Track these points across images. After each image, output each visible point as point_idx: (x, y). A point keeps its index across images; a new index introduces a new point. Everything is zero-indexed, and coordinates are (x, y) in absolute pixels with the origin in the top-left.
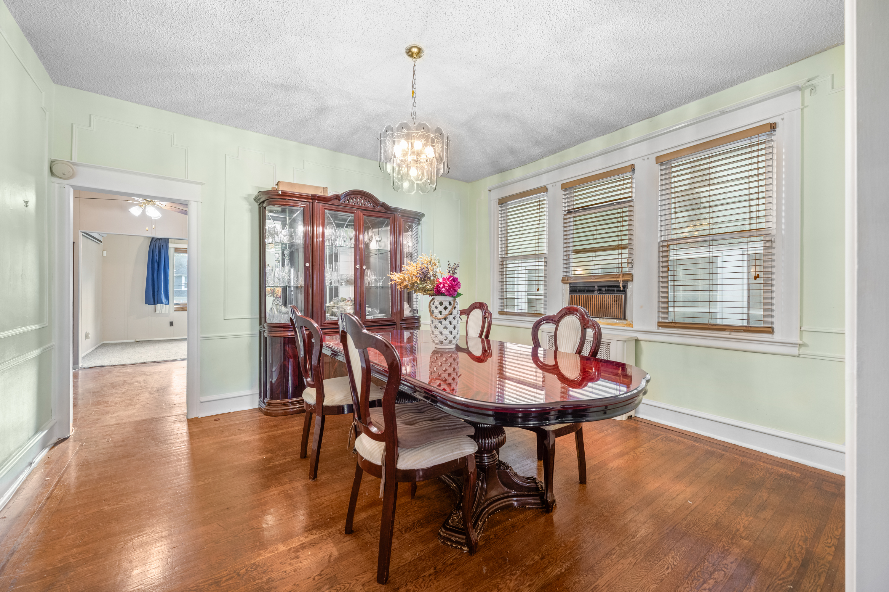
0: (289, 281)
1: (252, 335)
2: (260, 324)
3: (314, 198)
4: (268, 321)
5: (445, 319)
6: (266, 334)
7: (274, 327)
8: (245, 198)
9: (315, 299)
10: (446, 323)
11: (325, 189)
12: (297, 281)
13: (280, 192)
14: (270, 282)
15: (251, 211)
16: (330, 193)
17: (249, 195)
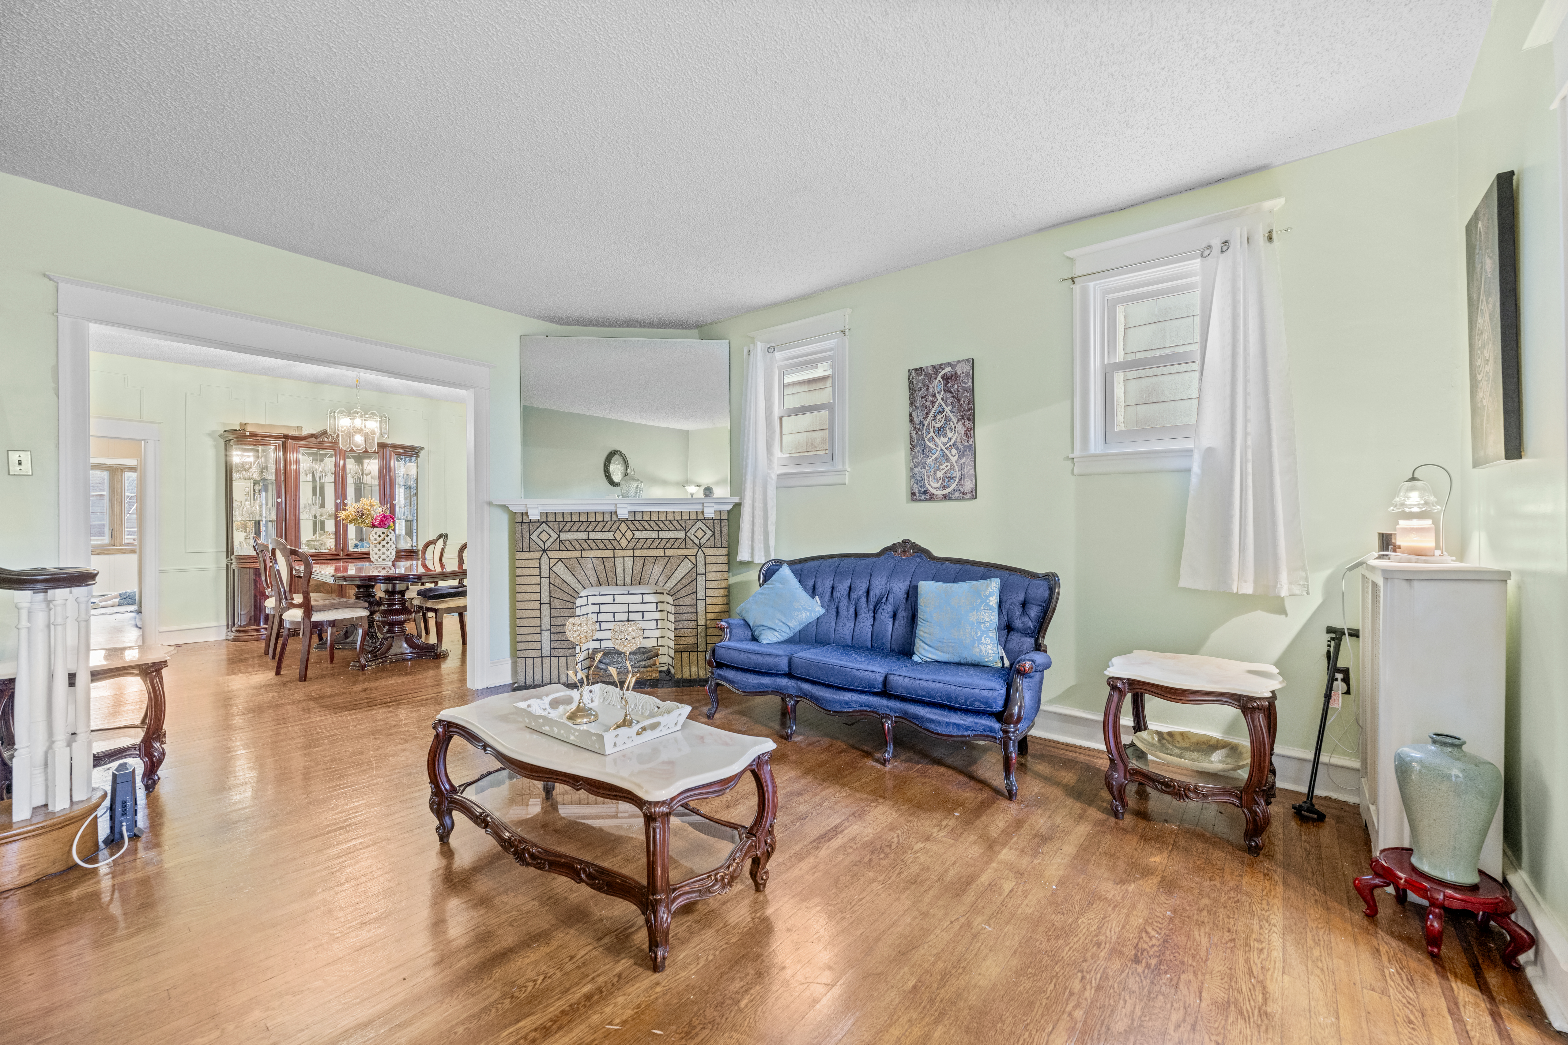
0: (261, 516)
1: (218, 569)
2: (227, 557)
3: (286, 437)
4: (236, 554)
5: (379, 543)
6: (233, 566)
7: (242, 559)
8: (209, 435)
9: (288, 532)
10: (380, 546)
11: (300, 428)
12: (270, 514)
13: (248, 434)
14: (237, 517)
15: (216, 447)
16: (305, 432)
17: (213, 432)
